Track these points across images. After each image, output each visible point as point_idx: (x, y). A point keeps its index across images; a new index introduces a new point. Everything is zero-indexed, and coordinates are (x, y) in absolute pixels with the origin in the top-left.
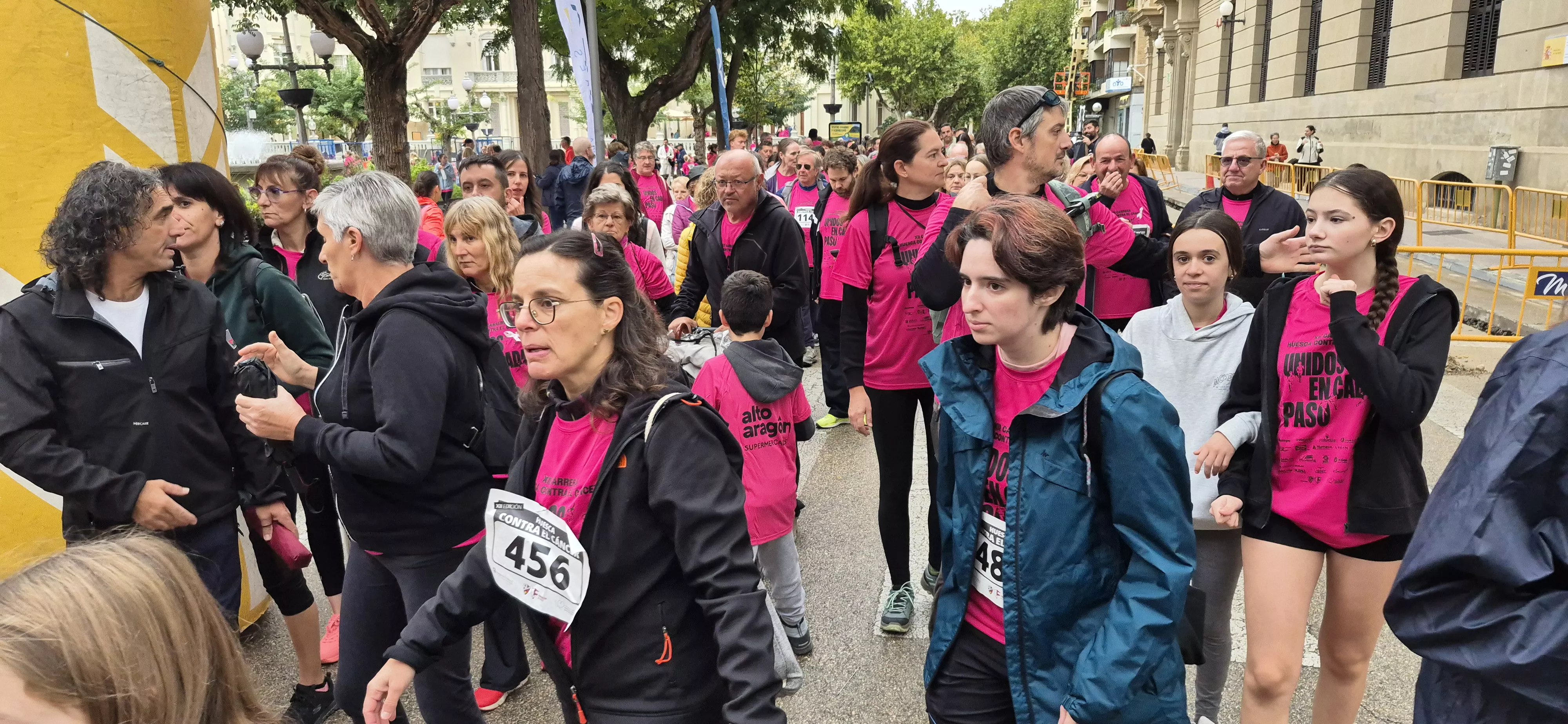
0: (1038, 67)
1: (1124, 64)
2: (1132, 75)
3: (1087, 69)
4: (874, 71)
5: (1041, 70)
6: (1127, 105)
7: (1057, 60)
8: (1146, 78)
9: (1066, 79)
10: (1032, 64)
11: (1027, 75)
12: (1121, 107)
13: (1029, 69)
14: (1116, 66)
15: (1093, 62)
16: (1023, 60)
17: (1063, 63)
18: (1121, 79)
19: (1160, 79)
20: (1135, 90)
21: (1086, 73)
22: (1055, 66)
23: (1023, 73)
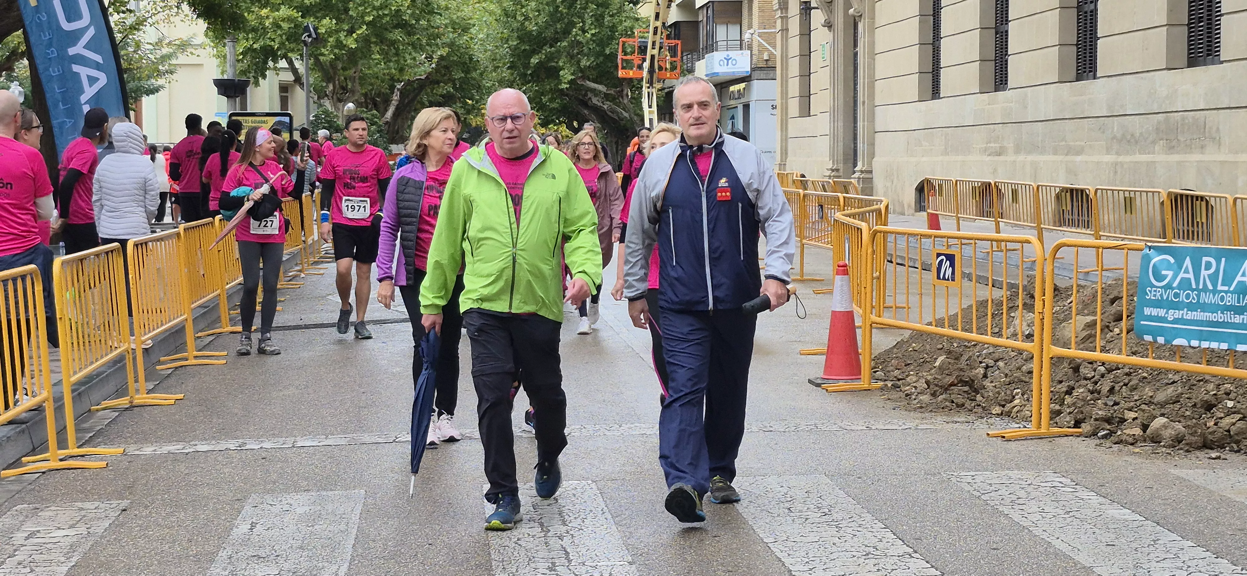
0: (584, 31)
1: (734, 30)
2: (750, 48)
3: (668, 37)
4: (285, 26)
5: (589, 36)
6: (743, 100)
7: (616, 20)
8: (778, 53)
9: (643, 50)
10: (573, 24)
11: (565, 44)
12: (733, 103)
13: (566, 32)
14: (721, 32)
15: (676, 24)
16: (555, 16)
17: (628, 24)
18: (732, 54)
19: (806, 54)
20: (756, 74)
21: (673, 42)
22: (613, 28)
23: (557, 40)
